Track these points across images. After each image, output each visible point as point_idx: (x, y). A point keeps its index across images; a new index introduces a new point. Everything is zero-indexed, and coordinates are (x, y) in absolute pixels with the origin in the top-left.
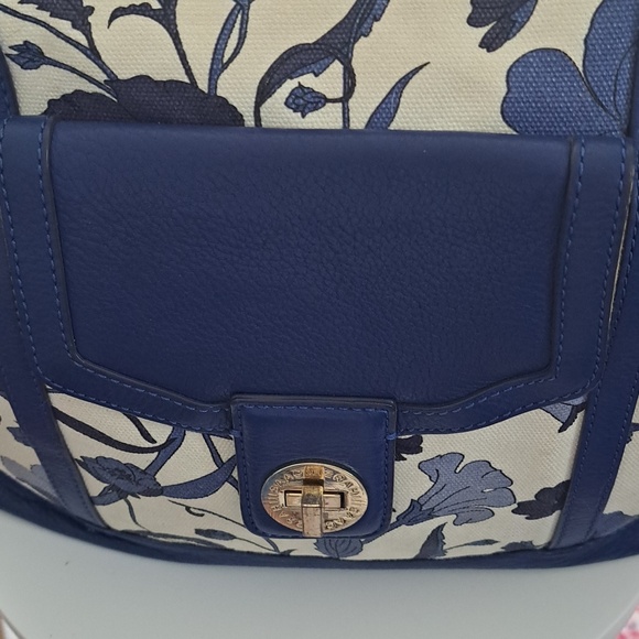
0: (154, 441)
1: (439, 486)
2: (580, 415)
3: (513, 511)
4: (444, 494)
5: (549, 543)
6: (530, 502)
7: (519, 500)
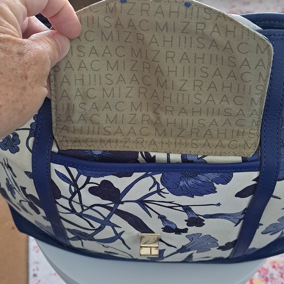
0: (94, 227)
1: (192, 242)
2: (242, 221)
3: (217, 249)
4: (194, 244)
5: (229, 257)
6: (223, 246)
7: (219, 245)
